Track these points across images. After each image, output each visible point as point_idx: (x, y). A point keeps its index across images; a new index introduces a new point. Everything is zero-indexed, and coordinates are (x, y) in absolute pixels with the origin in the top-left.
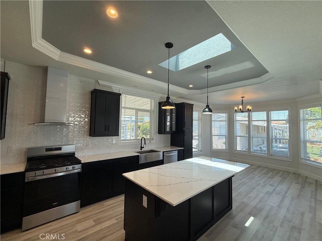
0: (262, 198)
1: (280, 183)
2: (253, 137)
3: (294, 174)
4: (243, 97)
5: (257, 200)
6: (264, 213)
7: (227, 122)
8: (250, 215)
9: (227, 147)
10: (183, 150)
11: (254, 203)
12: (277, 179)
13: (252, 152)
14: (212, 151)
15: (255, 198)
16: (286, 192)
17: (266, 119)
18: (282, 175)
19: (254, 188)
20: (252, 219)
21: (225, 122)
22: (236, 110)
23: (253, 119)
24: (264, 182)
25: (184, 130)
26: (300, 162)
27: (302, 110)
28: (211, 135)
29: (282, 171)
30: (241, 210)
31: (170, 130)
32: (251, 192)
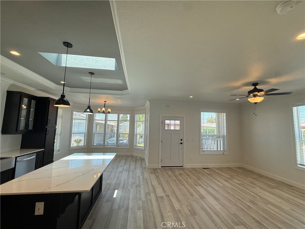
0: (118, 176)
1: (125, 164)
2: (107, 133)
3: (130, 156)
4: (105, 102)
5: (116, 179)
6: (122, 185)
7: (87, 121)
8: (114, 190)
9: (85, 144)
10: (43, 152)
11: (114, 182)
12: (123, 161)
13: (106, 145)
14: (70, 149)
15: (114, 177)
16: (129, 168)
17: (117, 120)
18: (125, 158)
19: (112, 172)
20: (116, 191)
21: (85, 121)
22: (99, 111)
23: (108, 119)
24: (116, 166)
25: (47, 128)
26: (134, 148)
27: (136, 115)
28: (71, 133)
29: (124, 156)
30: (108, 189)
31: (25, 129)
32: (110, 175)
